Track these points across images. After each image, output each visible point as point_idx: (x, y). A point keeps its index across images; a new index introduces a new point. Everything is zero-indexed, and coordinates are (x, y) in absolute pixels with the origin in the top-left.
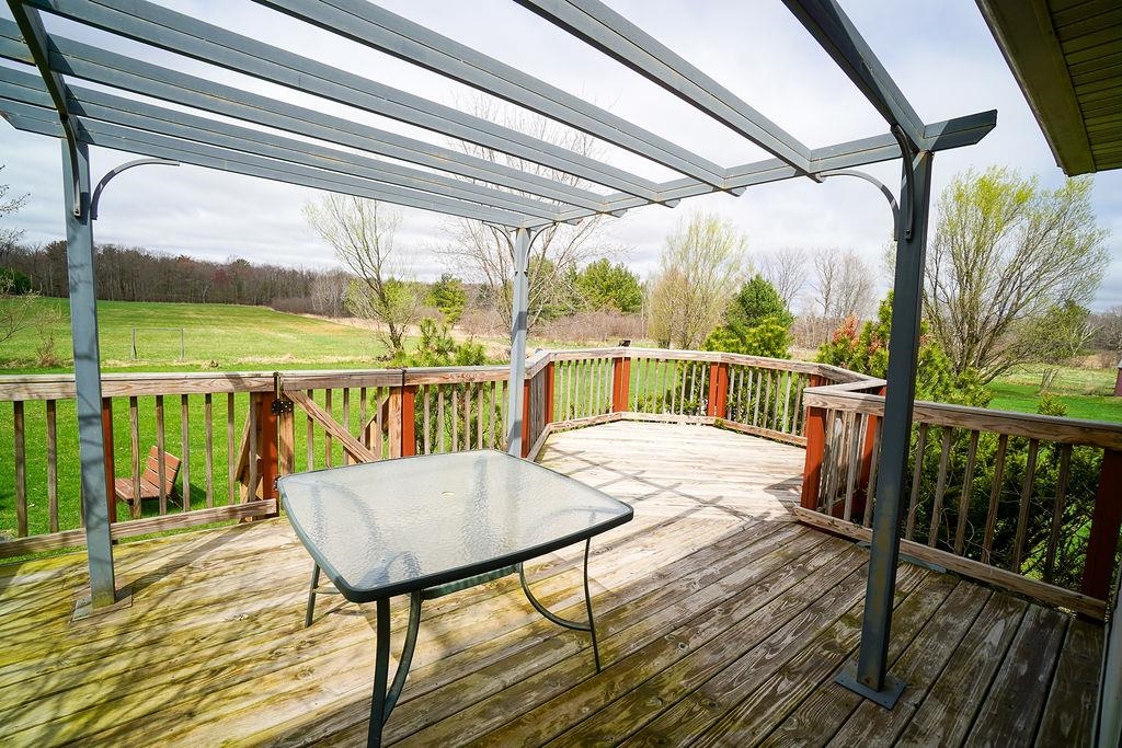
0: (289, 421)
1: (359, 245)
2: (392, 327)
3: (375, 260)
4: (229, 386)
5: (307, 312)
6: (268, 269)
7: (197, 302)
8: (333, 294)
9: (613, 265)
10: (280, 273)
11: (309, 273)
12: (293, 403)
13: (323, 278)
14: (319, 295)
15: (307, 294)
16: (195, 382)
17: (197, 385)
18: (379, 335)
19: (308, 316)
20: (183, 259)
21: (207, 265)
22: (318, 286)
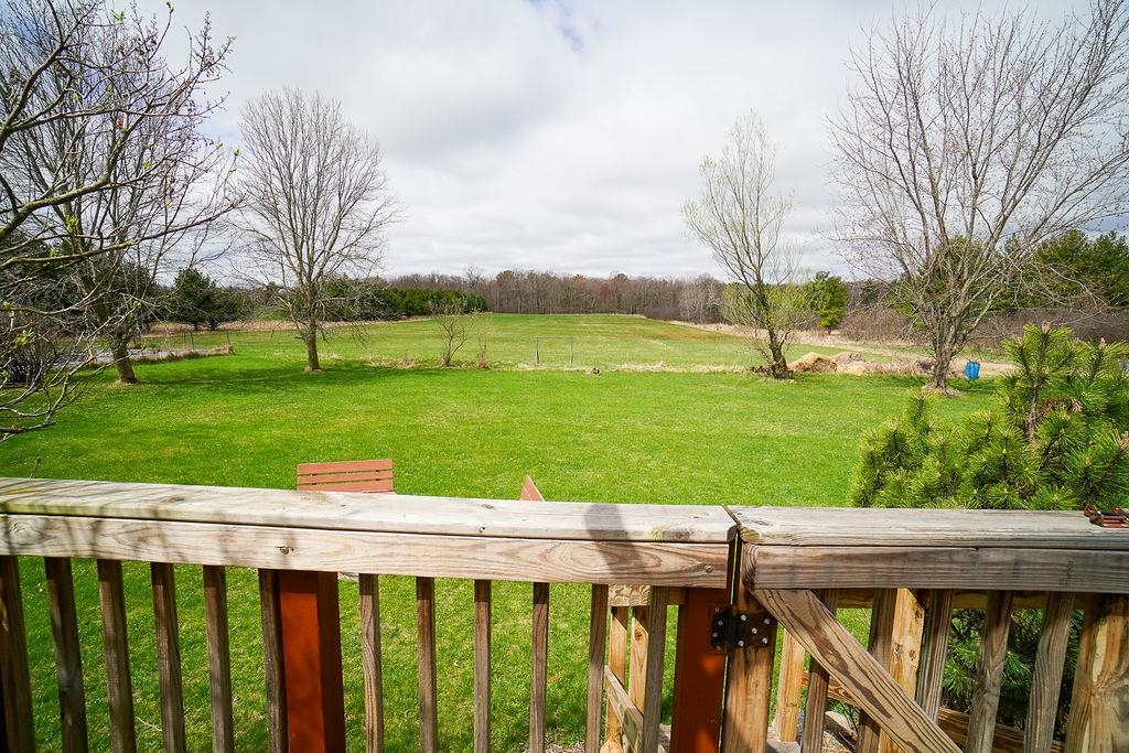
0: (759, 674)
1: (739, 243)
2: (772, 334)
3: (755, 259)
4: (595, 565)
5: (675, 319)
6: (643, 281)
7: (587, 312)
8: (699, 302)
9: (1092, 237)
10: (654, 284)
11: (677, 282)
12: (774, 622)
13: (691, 287)
14: (687, 302)
15: (675, 302)
16: (503, 545)
17: (511, 554)
18: (756, 342)
19: (676, 322)
20: (578, 277)
21: (596, 281)
22: (686, 294)
